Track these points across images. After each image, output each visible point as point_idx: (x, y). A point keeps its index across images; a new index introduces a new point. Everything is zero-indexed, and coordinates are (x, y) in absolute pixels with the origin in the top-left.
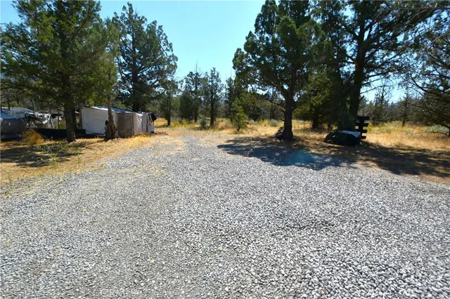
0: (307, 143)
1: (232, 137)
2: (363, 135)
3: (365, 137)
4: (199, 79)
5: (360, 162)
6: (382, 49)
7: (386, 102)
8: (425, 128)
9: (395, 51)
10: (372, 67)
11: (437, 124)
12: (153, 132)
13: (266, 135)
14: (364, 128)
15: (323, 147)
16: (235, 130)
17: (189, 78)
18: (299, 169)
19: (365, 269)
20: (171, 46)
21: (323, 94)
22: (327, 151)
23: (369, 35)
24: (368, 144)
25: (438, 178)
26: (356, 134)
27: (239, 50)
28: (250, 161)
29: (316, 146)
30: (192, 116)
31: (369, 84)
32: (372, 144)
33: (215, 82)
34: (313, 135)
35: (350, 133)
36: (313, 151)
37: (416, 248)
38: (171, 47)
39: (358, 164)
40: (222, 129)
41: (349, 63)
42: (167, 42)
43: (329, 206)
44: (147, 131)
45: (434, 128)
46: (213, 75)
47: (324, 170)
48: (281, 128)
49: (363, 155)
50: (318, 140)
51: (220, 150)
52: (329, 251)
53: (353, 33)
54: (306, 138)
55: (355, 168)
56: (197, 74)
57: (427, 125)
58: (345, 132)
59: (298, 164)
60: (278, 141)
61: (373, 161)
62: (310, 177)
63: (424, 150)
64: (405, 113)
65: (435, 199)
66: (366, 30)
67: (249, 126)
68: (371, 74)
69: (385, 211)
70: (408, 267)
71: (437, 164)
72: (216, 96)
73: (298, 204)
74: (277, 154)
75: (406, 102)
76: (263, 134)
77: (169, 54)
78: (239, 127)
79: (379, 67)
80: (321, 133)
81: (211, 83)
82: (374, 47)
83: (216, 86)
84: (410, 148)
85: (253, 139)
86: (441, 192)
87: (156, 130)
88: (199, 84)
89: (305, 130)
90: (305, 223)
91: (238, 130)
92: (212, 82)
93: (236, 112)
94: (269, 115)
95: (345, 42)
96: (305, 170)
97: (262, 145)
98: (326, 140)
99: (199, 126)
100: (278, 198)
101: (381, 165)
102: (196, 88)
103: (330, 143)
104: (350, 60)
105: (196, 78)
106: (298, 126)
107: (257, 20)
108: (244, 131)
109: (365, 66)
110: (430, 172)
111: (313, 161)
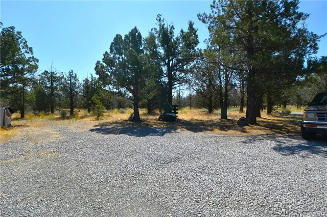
0: (149, 122)
1: (97, 123)
2: (176, 115)
3: (177, 116)
4: (55, 78)
5: (179, 129)
6: (179, 71)
7: (181, 97)
8: (200, 110)
9: (184, 73)
10: (176, 80)
11: (204, 107)
12: (10, 126)
13: (121, 119)
14: (176, 111)
15: (158, 123)
16: (96, 117)
17: (44, 75)
18: (153, 137)
19: (198, 169)
20: (31, 49)
21: (154, 93)
22: (162, 126)
23: (172, 64)
24: (179, 120)
25: (209, 132)
26: (173, 115)
27: (98, 62)
28: (121, 137)
29: (155, 124)
30: (48, 108)
31: (175, 88)
32: (181, 120)
33: (73, 80)
34: (151, 117)
35: (171, 114)
36: (155, 126)
37: (210, 158)
38: (31, 51)
39: (179, 130)
40: (82, 117)
41: (165, 77)
42: (27, 46)
43: (175, 151)
44: (4, 125)
45: (203, 109)
46: (71, 76)
47: (165, 135)
48: (132, 114)
49: (179, 126)
50: (155, 120)
51: (94, 132)
52: (183, 168)
53: (165, 61)
54: (147, 119)
55: (178, 132)
56: (53, 73)
57: (200, 108)
58: (168, 114)
59: (151, 134)
60: (131, 122)
61: (185, 128)
62: (161, 140)
63: (202, 120)
64: (191, 102)
65: (211, 140)
66: (170, 61)
67: (104, 114)
68: (176, 83)
69: (197, 148)
70: (210, 165)
71: (208, 126)
72: (75, 92)
73: (161, 153)
74: (136, 131)
75: (190, 97)
76: (119, 119)
77: (30, 55)
78: (99, 115)
79: (178, 80)
80: (154, 115)
81: (69, 82)
82: (175, 70)
83: (75, 84)
84: (197, 120)
85: (114, 123)
86: (212, 137)
87: (13, 123)
88: (55, 81)
89: (144, 114)
90: (168, 160)
91: (98, 117)
92: (70, 80)
93: (95, 104)
94: (117, 105)
95: (162, 65)
96: (156, 137)
97: (122, 126)
98: (159, 120)
99: (59, 116)
100: (150, 153)
101: (188, 129)
102: (52, 84)
103: (162, 121)
104: (165, 75)
105: (51, 76)
106: (142, 111)
107: (111, 46)
108: (103, 118)
109: (172, 79)
110: (206, 130)
111: (157, 132)
